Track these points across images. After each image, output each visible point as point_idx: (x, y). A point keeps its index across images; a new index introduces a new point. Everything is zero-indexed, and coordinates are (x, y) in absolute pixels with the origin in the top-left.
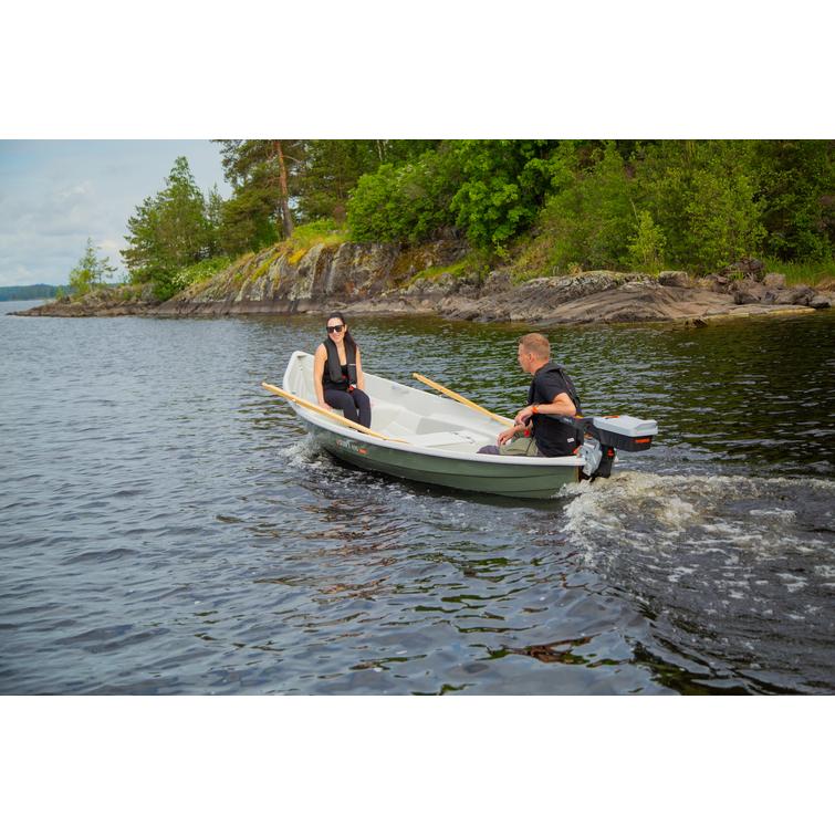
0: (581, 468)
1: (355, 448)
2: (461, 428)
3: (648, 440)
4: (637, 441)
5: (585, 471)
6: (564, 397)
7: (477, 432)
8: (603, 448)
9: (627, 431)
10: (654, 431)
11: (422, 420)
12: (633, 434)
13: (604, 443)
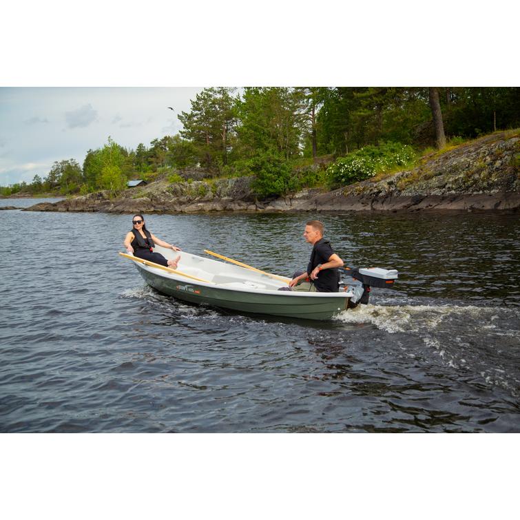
0: (350, 298)
1: (191, 290)
2: (245, 281)
3: (391, 282)
4: (387, 282)
5: (352, 300)
6: (335, 256)
7: (257, 283)
8: (364, 286)
9: (382, 276)
10: (396, 277)
11: (215, 276)
12: (385, 278)
13: (365, 283)
